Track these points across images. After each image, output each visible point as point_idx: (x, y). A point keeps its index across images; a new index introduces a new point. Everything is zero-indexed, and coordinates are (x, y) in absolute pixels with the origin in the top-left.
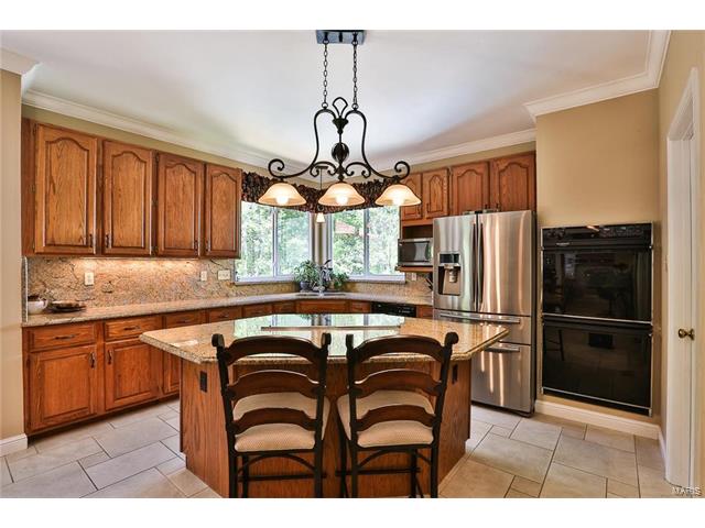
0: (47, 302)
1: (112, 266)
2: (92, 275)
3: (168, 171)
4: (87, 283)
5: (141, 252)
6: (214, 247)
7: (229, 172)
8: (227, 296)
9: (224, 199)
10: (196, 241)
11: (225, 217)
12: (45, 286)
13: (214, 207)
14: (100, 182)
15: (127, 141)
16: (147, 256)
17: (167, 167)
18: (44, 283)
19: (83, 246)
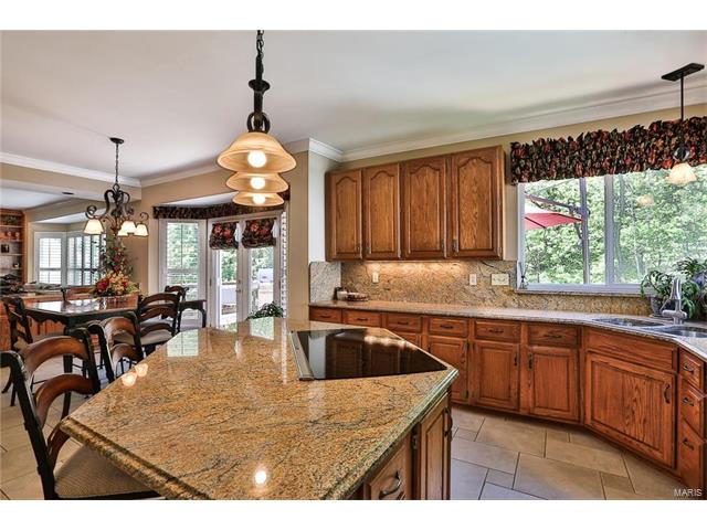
1: (389, 268)
2: (377, 275)
3: (413, 176)
4: (374, 281)
5: (391, 255)
6: (463, 248)
7: (480, 154)
8: (505, 306)
9: (475, 189)
10: (441, 242)
11: (476, 210)
13: (462, 201)
15: (381, 163)
16: (397, 259)
17: (411, 173)
19: (355, 253)
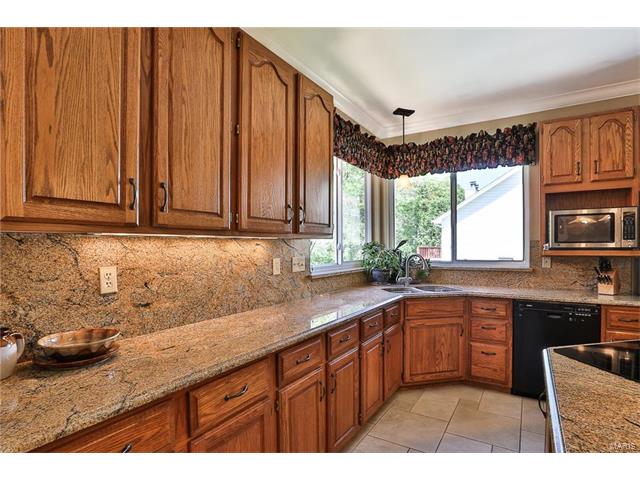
0: (23, 342)
1: (150, 251)
2: (113, 270)
4: (105, 289)
7: (323, 95)
10: (289, 206)
11: (319, 168)
12: (16, 303)
13: (309, 150)
14: (147, 62)
18: (11, 296)
19: (115, 205)
